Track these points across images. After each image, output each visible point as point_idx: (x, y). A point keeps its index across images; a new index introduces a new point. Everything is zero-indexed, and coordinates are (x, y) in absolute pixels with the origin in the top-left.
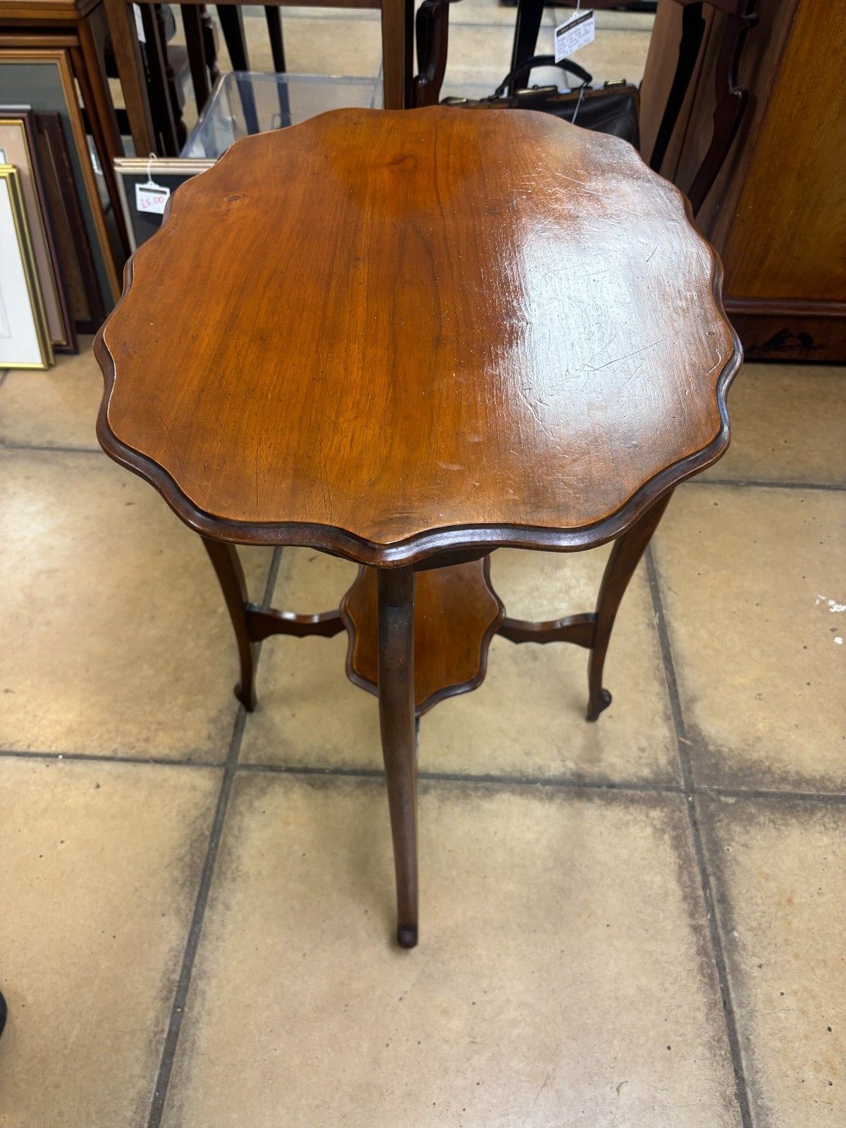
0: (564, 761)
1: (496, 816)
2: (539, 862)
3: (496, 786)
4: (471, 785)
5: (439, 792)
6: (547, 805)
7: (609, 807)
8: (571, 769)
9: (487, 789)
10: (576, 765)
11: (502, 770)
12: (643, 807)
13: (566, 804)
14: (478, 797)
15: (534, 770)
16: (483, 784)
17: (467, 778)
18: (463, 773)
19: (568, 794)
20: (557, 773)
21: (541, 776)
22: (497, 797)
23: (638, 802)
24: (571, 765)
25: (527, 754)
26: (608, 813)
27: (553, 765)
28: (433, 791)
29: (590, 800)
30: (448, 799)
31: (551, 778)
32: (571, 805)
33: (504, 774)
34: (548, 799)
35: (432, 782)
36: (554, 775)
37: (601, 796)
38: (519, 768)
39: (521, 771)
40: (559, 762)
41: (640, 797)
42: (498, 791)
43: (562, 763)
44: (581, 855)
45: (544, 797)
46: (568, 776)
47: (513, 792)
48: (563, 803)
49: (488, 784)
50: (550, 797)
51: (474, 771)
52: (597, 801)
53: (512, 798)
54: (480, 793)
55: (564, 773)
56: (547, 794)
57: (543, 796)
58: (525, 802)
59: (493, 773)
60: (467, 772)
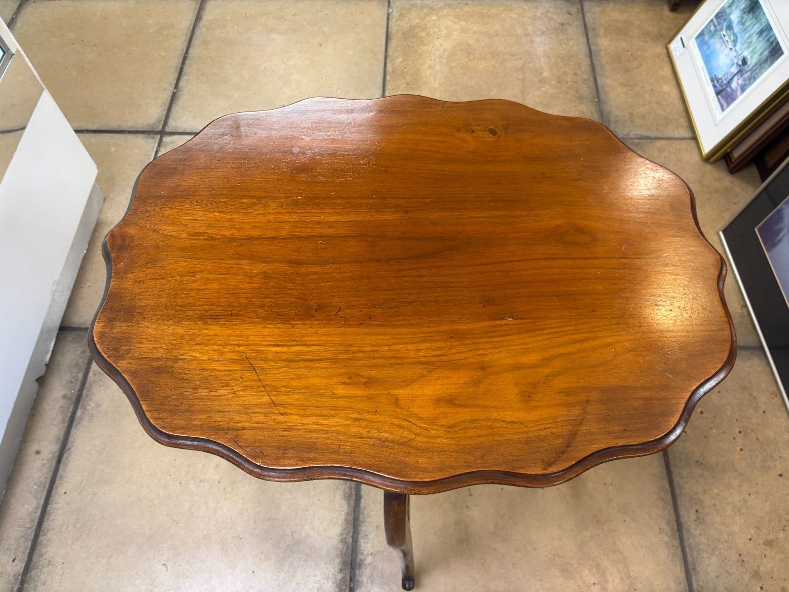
0: (372, 554)
1: (331, 501)
2: (298, 528)
3: (352, 502)
6: (337, 538)
7: (335, 585)
8: (365, 559)
9: (350, 496)
10: (369, 564)
11: (365, 507)
13: (338, 552)
14: (344, 489)
15: (364, 531)
16: (354, 493)
19: (345, 554)
20: (362, 548)
21: (360, 536)
22: (344, 503)
24: (369, 560)
26: (330, 583)
27: (369, 546)
29: (341, 571)
31: (359, 544)
32: (337, 556)
33: (362, 508)
34: (342, 539)
36: (361, 546)
37: (343, 580)
38: (366, 520)
39: (364, 521)
40: (371, 550)
42: (348, 503)
43: (370, 553)
44: (301, 558)
46: (360, 557)
47: (348, 514)
48: (339, 550)
49: (354, 497)
50: (343, 541)
52: (340, 576)
53: (343, 513)
54: (347, 490)
55: (362, 554)
56: (346, 538)
57: (344, 536)
58: (340, 522)
59: (363, 501)
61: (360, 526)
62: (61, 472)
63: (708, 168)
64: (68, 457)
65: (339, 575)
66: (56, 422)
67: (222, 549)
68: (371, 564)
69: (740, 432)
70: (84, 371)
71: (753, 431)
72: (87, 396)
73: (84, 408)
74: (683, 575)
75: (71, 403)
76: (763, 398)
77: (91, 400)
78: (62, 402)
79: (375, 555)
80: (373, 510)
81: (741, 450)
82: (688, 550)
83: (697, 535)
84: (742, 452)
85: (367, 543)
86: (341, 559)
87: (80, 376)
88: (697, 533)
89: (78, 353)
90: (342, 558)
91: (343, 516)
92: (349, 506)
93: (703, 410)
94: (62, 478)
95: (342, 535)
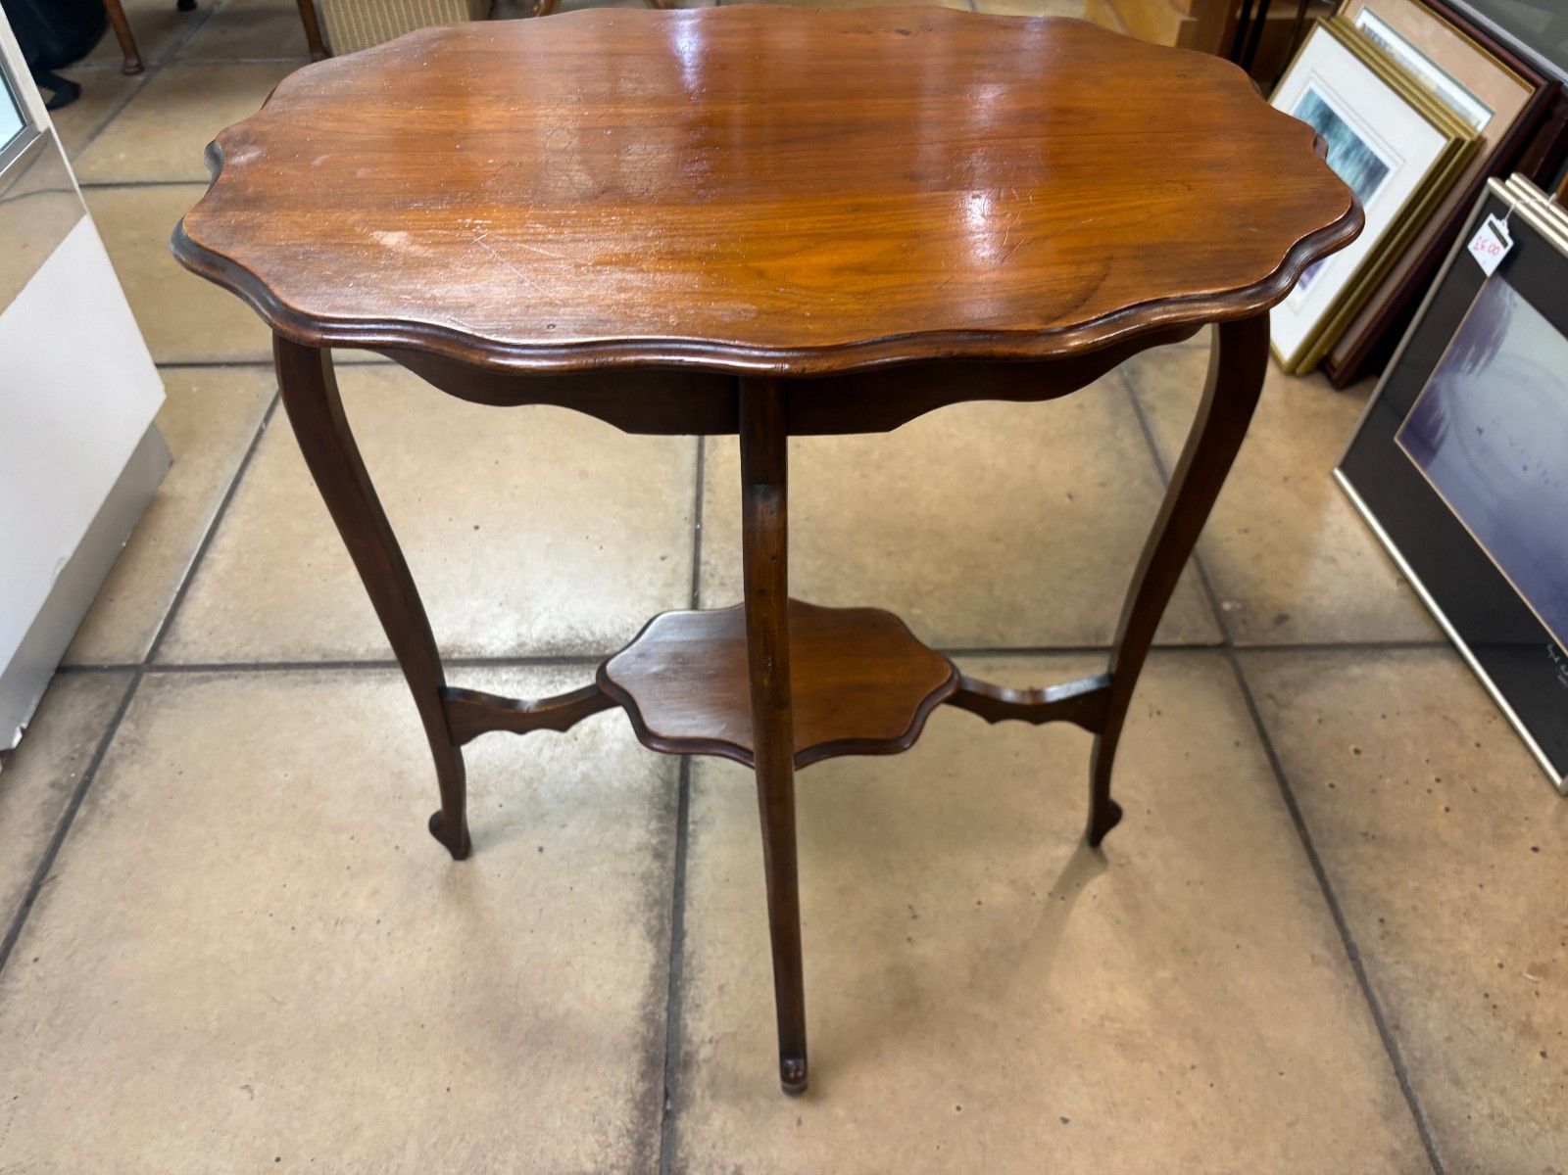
0: (711, 1042)
1: (619, 944)
2: (548, 999)
3: (666, 944)
4: (668, 911)
5: (656, 873)
6: (634, 1013)
7: (631, 1105)
8: (697, 1052)
9: (661, 932)
10: (705, 1061)
11: (693, 952)
12: (629, 1162)
13: (637, 1040)
14: (648, 920)
15: (693, 997)
16: (668, 927)
17: (678, 908)
18: (687, 902)
19: (653, 1043)
20: (689, 1030)
21: (684, 1007)
22: (649, 946)
23: (640, 1153)
24: (705, 1052)
25: (721, 988)
26: (620, 1103)
27: (704, 1025)
28: (657, 864)
29: (643, 1076)
30: (647, 884)
31: (682, 1022)
32: (635, 1048)
33: (686, 954)
34: (645, 1015)
35: (671, 863)
36: (686, 1026)
37: (649, 1093)
38: (695, 977)
39: (692, 979)
40: (709, 1035)
41: (647, 1158)
42: (658, 946)
43: (707, 1039)
44: (554, 1056)
45: (647, 1010)
46: (685, 1047)
47: (656, 966)
48: (638, 1037)
49: (669, 934)
50: (649, 1018)
51: (689, 915)
52: (641, 1087)
53: (647, 965)
54: (654, 922)
55: (690, 1042)
56: (653, 1013)
57: (650, 1008)
58: (641, 983)
59: (688, 941)
60: (688, 907)
61: (684, 988)
62: (30, 921)
63: (1296, 385)
64: (50, 892)
65: (640, 1084)
66: (31, 831)
67: (380, 1050)
68: (710, 1059)
69: (1438, 780)
70: (100, 738)
71: (1462, 777)
72: (102, 781)
73: (94, 803)
74: (1376, 1040)
75: (67, 796)
76: (1470, 724)
77: (110, 787)
78: (48, 794)
79: (717, 1042)
80: (710, 957)
81: (1447, 810)
82: (1376, 993)
83: (1391, 967)
84: (1449, 814)
85: (700, 1020)
86: (644, 1054)
87: (92, 748)
88: (1389, 960)
89: (92, 707)
90: (646, 1051)
91: (646, 971)
92: (658, 952)
93: (1360, 747)
94: (31, 931)
95: (644, 1007)
